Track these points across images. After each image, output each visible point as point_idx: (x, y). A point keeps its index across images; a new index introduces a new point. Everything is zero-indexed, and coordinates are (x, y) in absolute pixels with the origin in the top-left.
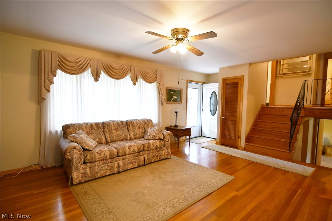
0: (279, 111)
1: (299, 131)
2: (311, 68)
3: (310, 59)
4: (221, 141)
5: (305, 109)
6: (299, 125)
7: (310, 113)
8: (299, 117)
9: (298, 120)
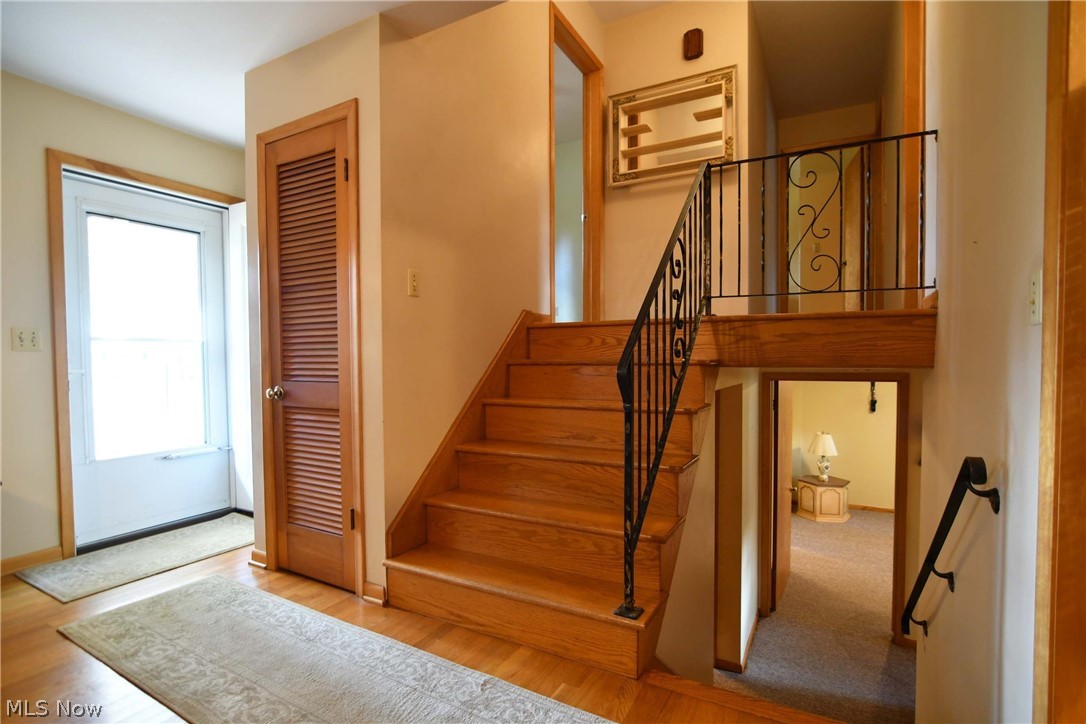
0: (604, 342)
1: (690, 450)
2: (734, 141)
3: (729, 102)
4: (273, 552)
5: (715, 322)
6: (689, 414)
7: (741, 344)
8: (684, 366)
9: (679, 384)
